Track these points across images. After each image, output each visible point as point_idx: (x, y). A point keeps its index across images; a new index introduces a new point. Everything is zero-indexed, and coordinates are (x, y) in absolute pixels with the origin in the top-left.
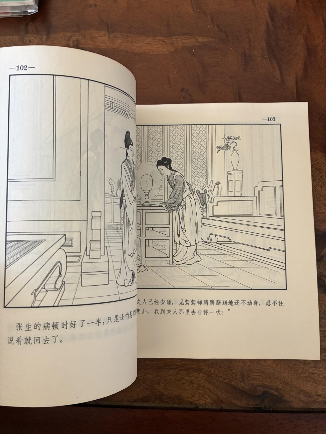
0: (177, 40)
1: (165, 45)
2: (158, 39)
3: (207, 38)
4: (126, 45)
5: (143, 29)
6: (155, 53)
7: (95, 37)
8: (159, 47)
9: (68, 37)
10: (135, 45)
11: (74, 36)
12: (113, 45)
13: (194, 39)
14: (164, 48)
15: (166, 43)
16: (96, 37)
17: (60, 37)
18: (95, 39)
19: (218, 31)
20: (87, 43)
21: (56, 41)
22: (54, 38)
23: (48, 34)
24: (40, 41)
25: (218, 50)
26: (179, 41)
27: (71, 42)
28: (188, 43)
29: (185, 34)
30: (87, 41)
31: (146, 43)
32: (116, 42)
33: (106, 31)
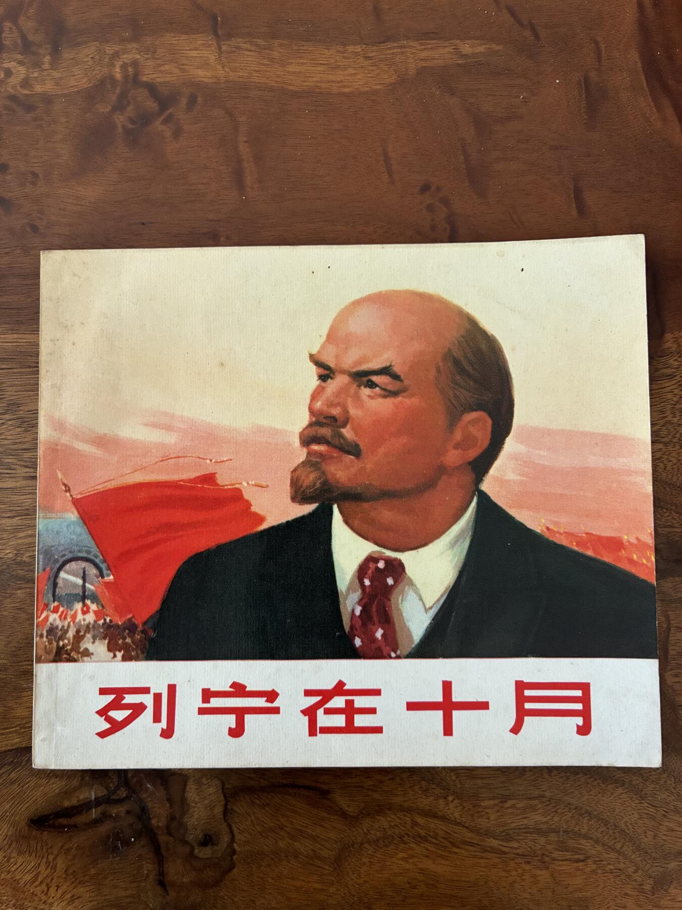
0: (402, 52)
1: (373, 68)
2: (350, 50)
3: (486, 44)
4: (266, 71)
5: (310, 26)
6: (347, 90)
7: (181, 52)
8: (356, 74)
9: (108, 54)
10: (291, 68)
11: (125, 53)
12: (231, 73)
13: (450, 48)
14: (368, 75)
16: (183, 53)
17: (88, 55)
18: (181, 56)
19: (513, 24)
20: (162, 68)
21: (76, 67)
22: (73, 59)
23: (55, 51)
24: (35, 70)
25: (516, 73)
26: (408, 55)
27: (118, 70)
28: (433, 59)
29: (424, 36)
30: (160, 65)
31: (321, 64)
32: (238, 65)
33: (211, 35)
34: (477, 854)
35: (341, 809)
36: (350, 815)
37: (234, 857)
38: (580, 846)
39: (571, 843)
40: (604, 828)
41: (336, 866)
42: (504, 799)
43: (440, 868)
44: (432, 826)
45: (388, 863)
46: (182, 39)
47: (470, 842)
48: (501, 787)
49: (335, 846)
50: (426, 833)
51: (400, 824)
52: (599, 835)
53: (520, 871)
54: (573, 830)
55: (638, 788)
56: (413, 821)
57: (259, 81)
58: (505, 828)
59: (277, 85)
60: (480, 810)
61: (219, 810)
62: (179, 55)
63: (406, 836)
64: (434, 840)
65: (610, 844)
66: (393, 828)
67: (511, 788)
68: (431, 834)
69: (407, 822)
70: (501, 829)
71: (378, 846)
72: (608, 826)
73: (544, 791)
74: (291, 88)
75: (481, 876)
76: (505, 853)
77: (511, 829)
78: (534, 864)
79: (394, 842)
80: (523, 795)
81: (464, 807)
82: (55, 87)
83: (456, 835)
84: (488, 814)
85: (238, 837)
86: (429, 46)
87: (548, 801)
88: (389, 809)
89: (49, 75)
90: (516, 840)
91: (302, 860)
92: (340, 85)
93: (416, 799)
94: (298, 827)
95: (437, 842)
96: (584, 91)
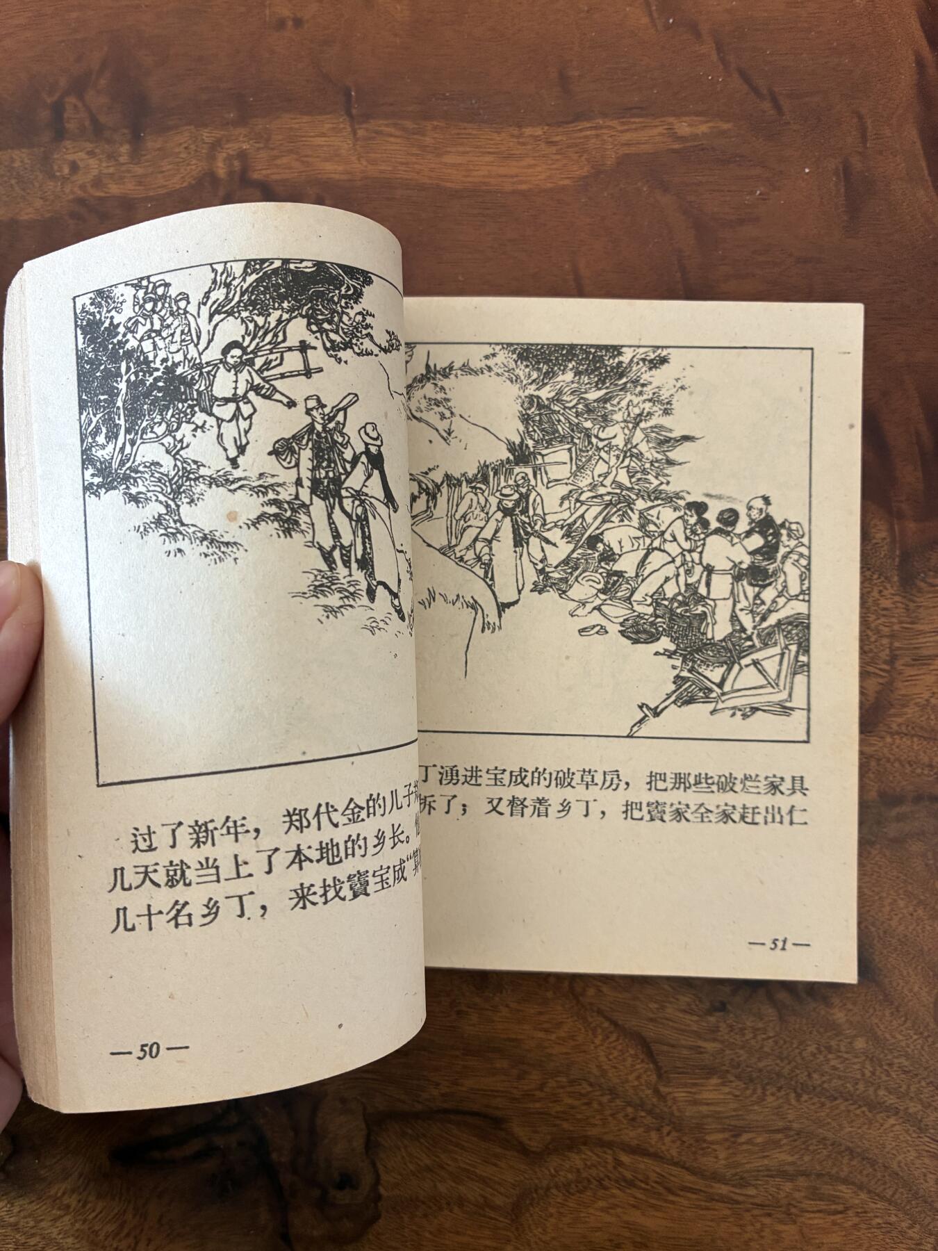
0: (597, 136)
1: (558, 157)
2: (529, 133)
3: (710, 122)
4: (416, 163)
5: (473, 102)
6: (524, 187)
7: (304, 139)
8: (535, 165)
9: (208, 143)
10: (448, 159)
11: (228, 141)
12: (370, 167)
13: (661, 128)
14: (552, 167)
15: (559, 147)
16: (306, 141)
17: (181, 144)
18: (304, 145)
19: (747, 94)
20: (279, 162)
21: (166, 160)
22: (159, 149)
23: (136, 139)
24: (110, 164)
25: (750, 161)
26: (605, 137)
27: (220, 164)
28: (638, 143)
29: (626, 112)
30: (276, 157)
31: (489, 153)
32: (379, 156)
33: (342, 115)
34: (703, 1203)
35: (521, 1143)
36: (533, 1152)
37: (380, 1204)
38: (838, 1193)
39: (827, 1189)
40: (871, 1170)
41: (514, 1217)
42: (737, 1132)
43: (652, 1222)
44: (642, 1166)
45: (582, 1215)
46: (304, 121)
47: (691, 1188)
48: (732, 1116)
49: (513, 1191)
50: (633, 1176)
51: (599, 1163)
52: (865, 1180)
53: (758, 1226)
54: (829, 1172)
55: (917, 1118)
56: (615, 1159)
57: (406, 176)
58: (738, 1170)
59: (431, 182)
60: (705, 1145)
61: (358, 1143)
62: (302, 143)
63: (606, 1179)
64: (643, 1185)
65: (877, 1191)
66: (589, 1168)
67: (747, 1117)
68: (640, 1177)
69: (609, 1161)
70: (733, 1171)
71: (570, 1193)
72: (876, 1167)
73: (790, 1122)
74: (449, 185)
75: (706, 1231)
76: (737, 1202)
77: (747, 1171)
78: (778, 1216)
79: (591, 1186)
80: (763, 1127)
81: (684, 1142)
82: (137, 188)
83: (672, 1178)
84: (716, 1151)
85: (384, 1177)
86: (634, 126)
87: (798, 1134)
88: (585, 1144)
89: (129, 171)
90: (753, 1185)
91: (468, 1209)
92: (515, 179)
93: (619, 1130)
94: (465, 1166)
95: (647, 1187)
96: (843, 183)
